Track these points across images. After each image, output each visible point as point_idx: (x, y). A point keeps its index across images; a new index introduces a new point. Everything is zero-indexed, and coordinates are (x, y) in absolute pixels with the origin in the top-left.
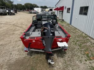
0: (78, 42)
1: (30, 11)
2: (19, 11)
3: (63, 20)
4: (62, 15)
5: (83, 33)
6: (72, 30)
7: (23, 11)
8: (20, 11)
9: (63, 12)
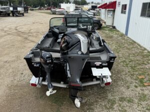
0: (131, 63)
1: (53, 10)
2: (31, 10)
3: (114, 27)
4: (113, 18)
5: (145, 49)
6: (126, 45)
7: (40, 9)
8: (33, 10)
9: (114, 11)
